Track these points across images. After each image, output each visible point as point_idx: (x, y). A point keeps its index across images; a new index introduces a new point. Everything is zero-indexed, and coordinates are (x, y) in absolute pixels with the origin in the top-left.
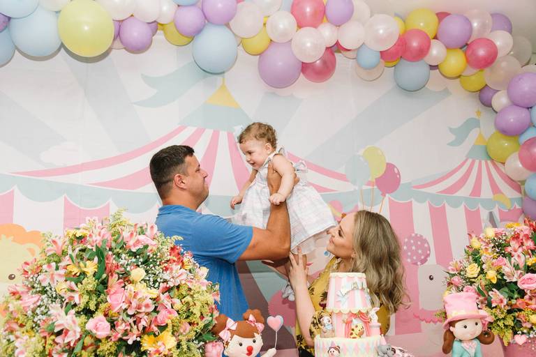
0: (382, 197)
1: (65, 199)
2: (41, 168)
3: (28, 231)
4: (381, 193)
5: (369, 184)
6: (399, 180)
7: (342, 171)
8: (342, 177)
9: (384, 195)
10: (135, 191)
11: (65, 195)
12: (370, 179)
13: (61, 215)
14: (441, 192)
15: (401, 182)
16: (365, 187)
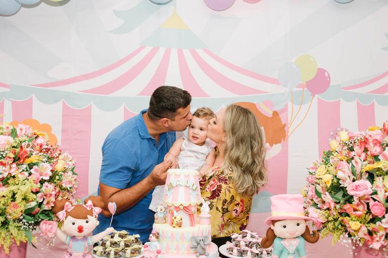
0: (311, 97)
1: (63, 102)
2: (49, 81)
3: (41, 124)
4: (310, 93)
5: (299, 86)
6: (329, 83)
7: (275, 76)
8: (274, 81)
9: (313, 95)
10: (108, 95)
11: (63, 99)
12: (301, 82)
13: (60, 113)
14: (371, 92)
15: (331, 84)
16: (295, 89)
